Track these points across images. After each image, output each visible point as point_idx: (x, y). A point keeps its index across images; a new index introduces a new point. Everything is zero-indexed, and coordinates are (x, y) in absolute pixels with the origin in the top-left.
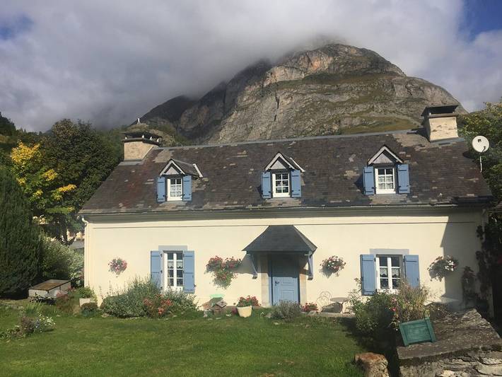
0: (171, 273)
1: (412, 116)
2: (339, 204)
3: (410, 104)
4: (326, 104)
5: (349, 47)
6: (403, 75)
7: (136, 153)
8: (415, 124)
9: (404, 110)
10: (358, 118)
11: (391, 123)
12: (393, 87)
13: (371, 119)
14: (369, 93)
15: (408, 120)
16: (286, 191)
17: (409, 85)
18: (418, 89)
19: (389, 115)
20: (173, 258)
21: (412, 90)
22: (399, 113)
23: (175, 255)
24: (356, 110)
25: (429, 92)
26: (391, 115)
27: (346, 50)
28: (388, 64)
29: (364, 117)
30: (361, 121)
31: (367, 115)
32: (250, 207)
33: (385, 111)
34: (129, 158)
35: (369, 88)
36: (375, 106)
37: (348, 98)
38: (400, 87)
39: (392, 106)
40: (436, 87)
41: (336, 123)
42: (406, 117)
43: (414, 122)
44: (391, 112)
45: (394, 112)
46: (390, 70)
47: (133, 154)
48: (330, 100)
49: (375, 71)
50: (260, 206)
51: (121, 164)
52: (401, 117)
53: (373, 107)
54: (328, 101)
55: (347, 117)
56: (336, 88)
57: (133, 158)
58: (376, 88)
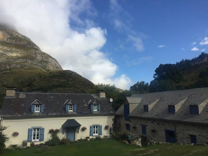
0: (34, 135)
1: (43, 68)
2: (85, 114)
3: (42, 63)
4: (4, 55)
5: (18, 33)
6: (40, 51)
7: (12, 94)
8: (44, 71)
9: (40, 65)
10: (20, 64)
11: (34, 69)
12: (36, 54)
13: (26, 66)
14: (25, 55)
15: (41, 69)
16: (72, 110)
17: (43, 55)
18: (46, 57)
19: (33, 66)
20: (36, 131)
21: (44, 57)
22: (38, 66)
23: (36, 130)
24: (19, 61)
25: (50, 59)
26: (34, 66)
27: (17, 34)
28: (35, 45)
29: (22, 65)
30: (21, 66)
31: (24, 64)
32: (63, 114)
33: (32, 64)
34: (8, 96)
35: (26, 53)
36: (28, 61)
37: (15, 55)
38: (39, 55)
39: (35, 62)
40: (53, 58)
41: (9, 65)
42: (40, 68)
43: (44, 70)
44: (34, 65)
45: (36, 65)
46: (35, 47)
47: (10, 94)
48: (7, 54)
49: (29, 46)
50: (66, 114)
51: (5, 97)
52: (38, 67)
53: (27, 61)
54: (5, 55)
55: (14, 63)
56: (10, 49)
57: (10, 96)
58: (29, 53)
